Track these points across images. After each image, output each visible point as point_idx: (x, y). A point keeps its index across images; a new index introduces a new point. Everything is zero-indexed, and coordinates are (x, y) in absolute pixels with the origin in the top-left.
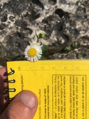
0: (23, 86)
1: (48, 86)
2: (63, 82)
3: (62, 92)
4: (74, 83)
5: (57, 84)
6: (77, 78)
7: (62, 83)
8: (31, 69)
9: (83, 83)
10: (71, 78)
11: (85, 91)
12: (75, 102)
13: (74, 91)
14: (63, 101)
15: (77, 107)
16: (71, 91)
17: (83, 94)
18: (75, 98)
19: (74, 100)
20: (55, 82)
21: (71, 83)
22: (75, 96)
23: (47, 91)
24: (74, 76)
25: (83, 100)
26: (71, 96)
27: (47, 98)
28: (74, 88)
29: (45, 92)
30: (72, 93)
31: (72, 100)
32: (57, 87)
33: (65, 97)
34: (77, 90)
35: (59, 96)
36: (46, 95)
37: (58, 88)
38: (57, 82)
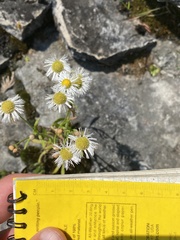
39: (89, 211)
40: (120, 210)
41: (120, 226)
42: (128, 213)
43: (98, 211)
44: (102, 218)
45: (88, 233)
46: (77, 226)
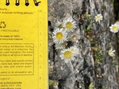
0: (22, 13)
1: (22, 39)
2: (27, 54)
3: (16, 53)
4: (26, 64)
5: (24, 48)
6: (30, 66)
7: (25, 52)
8: (39, 23)
9: (26, 72)
10: (31, 61)
11: (18, 74)
12: (8, 65)
13: (18, 64)
14: (7, 54)
15: (3, 67)
16: (18, 61)
17: (16, 72)
18: (11, 65)
19: (9, 64)
20: (26, 47)
21: (26, 61)
22: (13, 65)
23: (17, 38)
24: (33, 64)
25: (9, 72)
26: (13, 61)
27: (10, 38)
28: (21, 64)
29: (16, 36)
30: (16, 62)
31: (9, 62)
32: (22, 48)
33: (12, 55)
34: (19, 67)
35: (12, 50)
36: (13, 38)
37: (20, 49)
38: (27, 48)
39: (28, 45)
40: (30, 65)
41: (20, 65)
42: (28, 70)
43: (29, 51)
44: (24, 54)
45: (14, 45)
46: (18, 38)
